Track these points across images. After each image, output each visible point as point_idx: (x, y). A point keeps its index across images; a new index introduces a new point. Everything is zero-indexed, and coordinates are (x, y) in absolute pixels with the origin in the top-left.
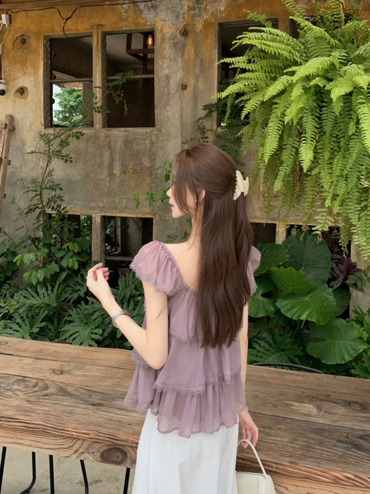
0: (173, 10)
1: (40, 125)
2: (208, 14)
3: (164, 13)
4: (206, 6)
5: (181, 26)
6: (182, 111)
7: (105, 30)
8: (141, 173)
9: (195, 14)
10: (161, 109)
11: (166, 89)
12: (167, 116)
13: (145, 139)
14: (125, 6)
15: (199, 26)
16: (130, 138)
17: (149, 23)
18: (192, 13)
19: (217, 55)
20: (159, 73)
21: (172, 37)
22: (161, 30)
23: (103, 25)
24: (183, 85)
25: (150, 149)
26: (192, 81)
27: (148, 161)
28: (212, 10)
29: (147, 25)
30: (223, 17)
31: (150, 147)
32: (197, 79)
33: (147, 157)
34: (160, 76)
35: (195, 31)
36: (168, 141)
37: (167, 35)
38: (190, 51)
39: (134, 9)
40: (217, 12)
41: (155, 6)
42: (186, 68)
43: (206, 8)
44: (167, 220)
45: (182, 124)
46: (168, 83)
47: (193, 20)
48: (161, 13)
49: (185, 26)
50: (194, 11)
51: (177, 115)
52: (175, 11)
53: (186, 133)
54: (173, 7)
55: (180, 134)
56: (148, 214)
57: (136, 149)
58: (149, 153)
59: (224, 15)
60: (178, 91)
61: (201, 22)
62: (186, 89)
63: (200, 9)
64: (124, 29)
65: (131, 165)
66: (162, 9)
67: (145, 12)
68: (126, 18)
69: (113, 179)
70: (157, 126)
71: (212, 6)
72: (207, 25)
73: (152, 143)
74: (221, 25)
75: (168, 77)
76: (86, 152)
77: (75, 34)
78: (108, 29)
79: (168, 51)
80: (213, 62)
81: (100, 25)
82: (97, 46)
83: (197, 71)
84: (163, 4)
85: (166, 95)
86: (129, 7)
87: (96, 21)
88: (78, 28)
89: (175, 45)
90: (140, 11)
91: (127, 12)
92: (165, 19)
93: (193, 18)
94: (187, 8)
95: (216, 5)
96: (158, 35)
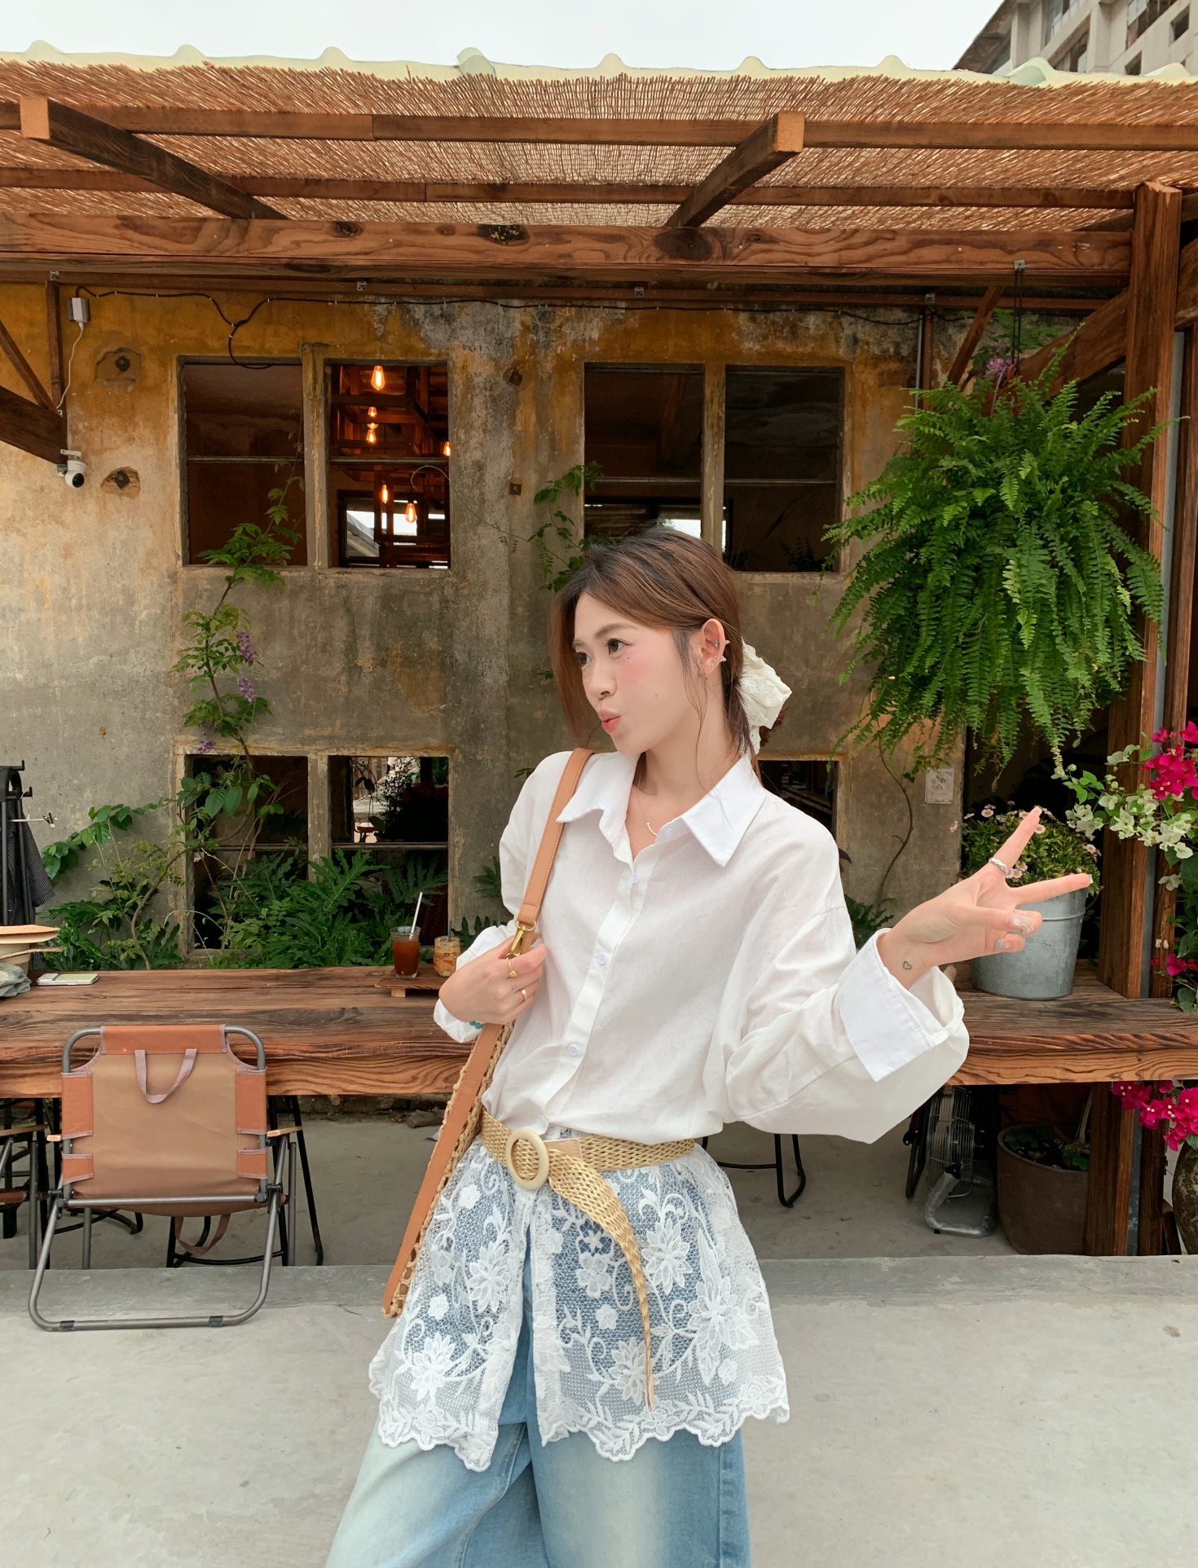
0: (489, 328)
1: (173, 559)
2: (565, 344)
3: (469, 333)
4: (560, 326)
5: (507, 362)
6: (510, 537)
7: (333, 357)
8: (421, 663)
9: (538, 342)
10: (466, 532)
12: (479, 546)
13: (430, 594)
14: (379, 308)
15: (549, 367)
16: (394, 591)
17: (435, 351)
18: (532, 339)
19: (583, 428)
20: (462, 458)
21: (488, 385)
22: (464, 368)
23: (327, 345)
24: (512, 485)
25: (441, 614)
26: (532, 477)
27: (436, 639)
28: (573, 337)
29: (431, 354)
30: (594, 354)
31: (442, 609)
32: (542, 472)
33: (435, 631)
34: (461, 463)
35: (537, 375)
36: (481, 597)
37: (477, 380)
38: (527, 415)
39: (401, 318)
40: (584, 340)
41: (450, 315)
42: (519, 450)
43: (560, 332)
44: (479, 762)
45: (512, 563)
46: (481, 479)
47: (533, 353)
48: (462, 332)
49: (517, 363)
50: (536, 334)
51: (501, 545)
52: (493, 329)
53: (518, 580)
54: (489, 321)
55: (506, 584)
56: (438, 748)
57: (408, 613)
58: (437, 622)
59: (597, 349)
60: (502, 497)
61: (549, 358)
62: (519, 493)
63: (547, 333)
64: (377, 357)
65: (397, 647)
66: (465, 324)
67: (427, 327)
68: (383, 335)
69: (356, 677)
70: (455, 565)
71: (573, 329)
72: (563, 366)
73: (445, 601)
74: (589, 367)
75: (480, 467)
76: (291, 619)
77: (258, 358)
78: (341, 354)
79: (479, 413)
80: (576, 442)
81: (320, 344)
82: (314, 389)
83: (543, 457)
84: (468, 314)
85: (475, 504)
86: (389, 312)
87: (312, 335)
88: (267, 346)
89: (494, 401)
90: (416, 322)
91: (384, 321)
92: (473, 343)
93: (534, 348)
94: (520, 327)
95: (582, 327)
96: (456, 377)
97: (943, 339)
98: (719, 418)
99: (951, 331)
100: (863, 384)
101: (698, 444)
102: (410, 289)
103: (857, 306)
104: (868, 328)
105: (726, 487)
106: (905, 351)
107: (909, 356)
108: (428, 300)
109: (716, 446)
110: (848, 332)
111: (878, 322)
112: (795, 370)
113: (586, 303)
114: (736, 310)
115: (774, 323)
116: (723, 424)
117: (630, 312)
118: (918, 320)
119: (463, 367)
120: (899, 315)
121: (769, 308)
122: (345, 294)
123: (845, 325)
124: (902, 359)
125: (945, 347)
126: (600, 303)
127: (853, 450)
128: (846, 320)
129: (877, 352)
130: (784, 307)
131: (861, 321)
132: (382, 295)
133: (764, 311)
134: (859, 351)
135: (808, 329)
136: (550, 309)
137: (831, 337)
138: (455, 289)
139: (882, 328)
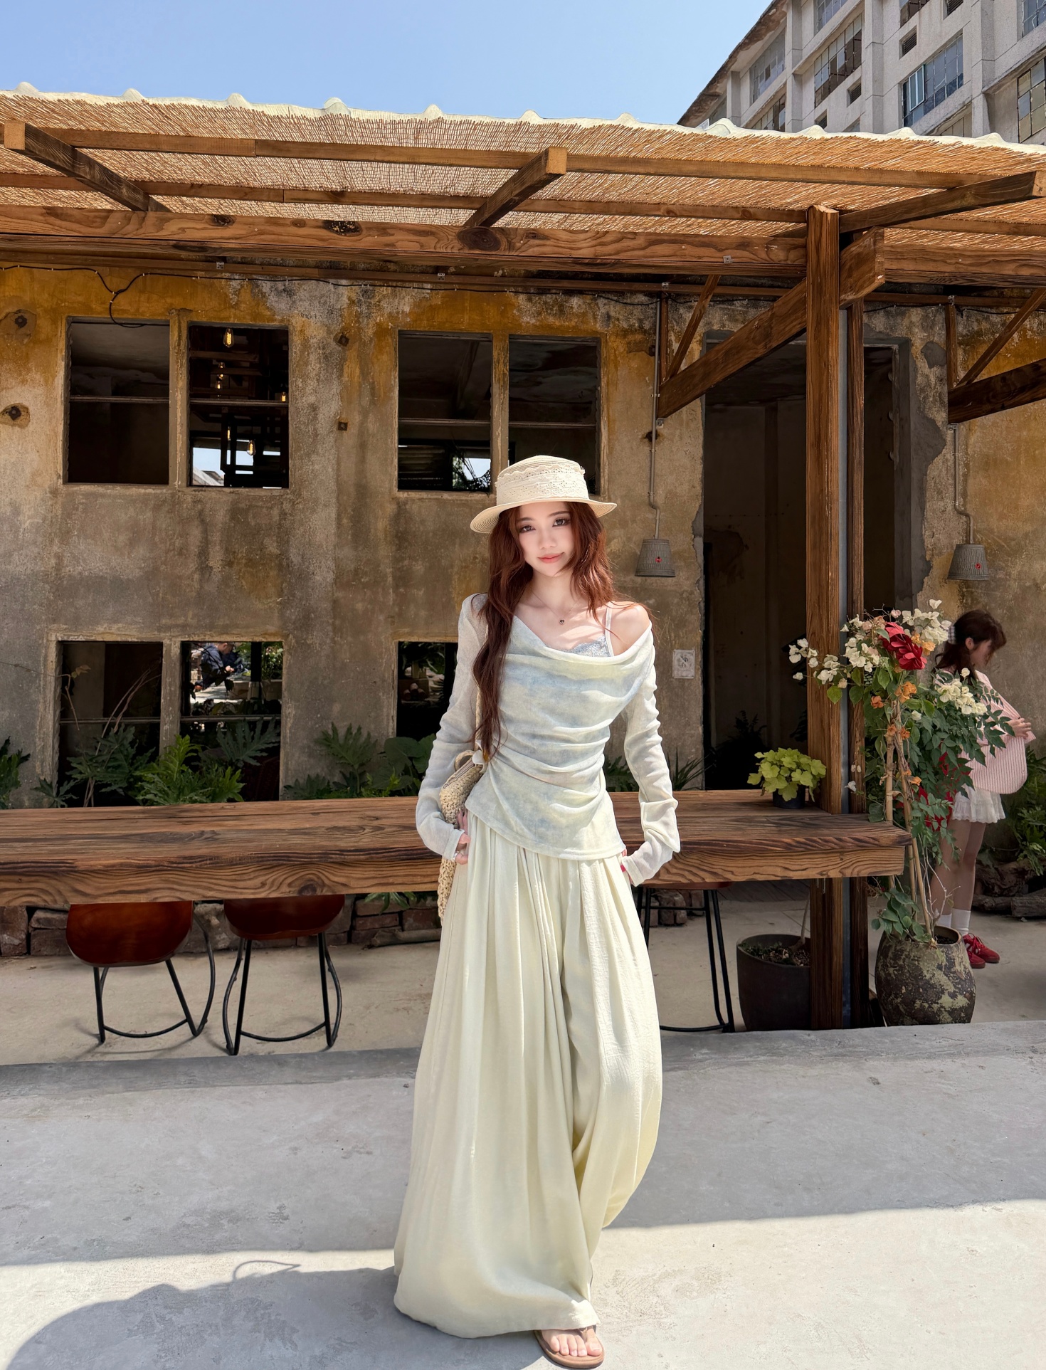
0: (322, 301)
1: (55, 478)
2: (383, 316)
3: (306, 304)
4: (379, 301)
5: (336, 328)
6: (338, 464)
7: (195, 320)
8: (262, 564)
9: (361, 313)
10: (302, 459)
11: (311, 428)
12: (313, 470)
13: (271, 508)
14: (233, 283)
15: (370, 332)
16: (242, 505)
17: (278, 318)
18: (357, 311)
19: (397, 380)
20: (299, 401)
21: (321, 345)
23: (191, 311)
24: (340, 423)
25: (280, 524)
26: (357, 417)
27: (275, 544)
28: (389, 310)
29: (276, 320)
30: (406, 322)
31: (280, 520)
32: (365, 414)
33: (275, 538)
34: (300, 404)
35: (361, 338)
36: (314, 511)
37: (312, 341)
38: (352, 369)
39: (251, 291)
40: (398, 313)
41: (291, 290)
42: (346, 396)
43: (379, 305)
44: (309, 646)
45: (339, 484)
46: (315, 418)
47: (358, 321)
48: (301, 303)
49: (343, 328)
50: (360, 307)
51: (330, 470)
52: (325, 302)
53: (345, 498)
54: (322, 296)
55: (334, 500)
56: (274, 635)
57: (253, 524)
58: (277, 531)
59: (409, 320)
60: (332, 432)
61: (371, 325)
62: (346, 429)
63: (369, 307)
64: (232, 321)
65: (242, 551)
66: (303, 298)
67: (272, 299)
68: (236, 304)
69: (207, 576)
70: (292, 487)
71: (389, 304)
72: (381, 332)
73: (283, 514)
74: (401, 333)
75: (314, 408)
76: (154, 527)
77: (133, 319)
78: (203, 318)
79: (314, 365)
80: (391, 390)
81: (185, 310)
82: (179, 345)
83: (366, 400)
84: (307, 291)
85: (310, 437)
86: (242, 286)
87: (178, 302)
88: (141, 311)
89: (326, 357)
90: (264, 295)
91: (237, 293)
92: (309, 314)
93: (358, 318)
94: (347, 301)
95: (397, 301)
96: (295, 338)
97: (676, 317)
98: (504, 374)
99: (681, 311)
100: (615, 351)
101: (488, 395)
102: (259, 268)
103: (609, 292)
104: (618, 308)
105: (511, 429)
106: (647, 325)
107: (650, 329)
108: (273, 278)
109: (502, 397)
110: (603, 310)
111: (626, 303)
112: (563, 339)
113: (399, 284)
114: (516, 292)
115: (546, 303)
116: (507, 379)
117: (435, 292)
118: (656, 302)
119: (301, 331)
120: (641, 298)
121: (542, 291)
122: (206, 271)
123: (601, 305)
124: (645, 332)
125: (678, 323)
126: (411, 285)
127: (608, 400)
128: (601, 302)
129: (625, 326)
130: (554, 291)
131: (613, 302)
132: (236, 273)
133: (538, 294)
134: (611, 325)
135: (572, 308)
136: (371, 288)
137: (590, 315)
138: (296, 270)
139: (631, 307)
